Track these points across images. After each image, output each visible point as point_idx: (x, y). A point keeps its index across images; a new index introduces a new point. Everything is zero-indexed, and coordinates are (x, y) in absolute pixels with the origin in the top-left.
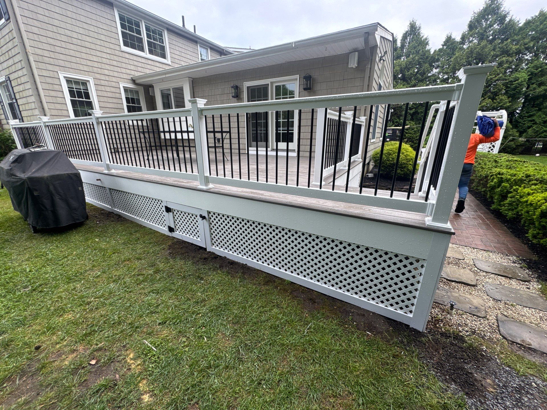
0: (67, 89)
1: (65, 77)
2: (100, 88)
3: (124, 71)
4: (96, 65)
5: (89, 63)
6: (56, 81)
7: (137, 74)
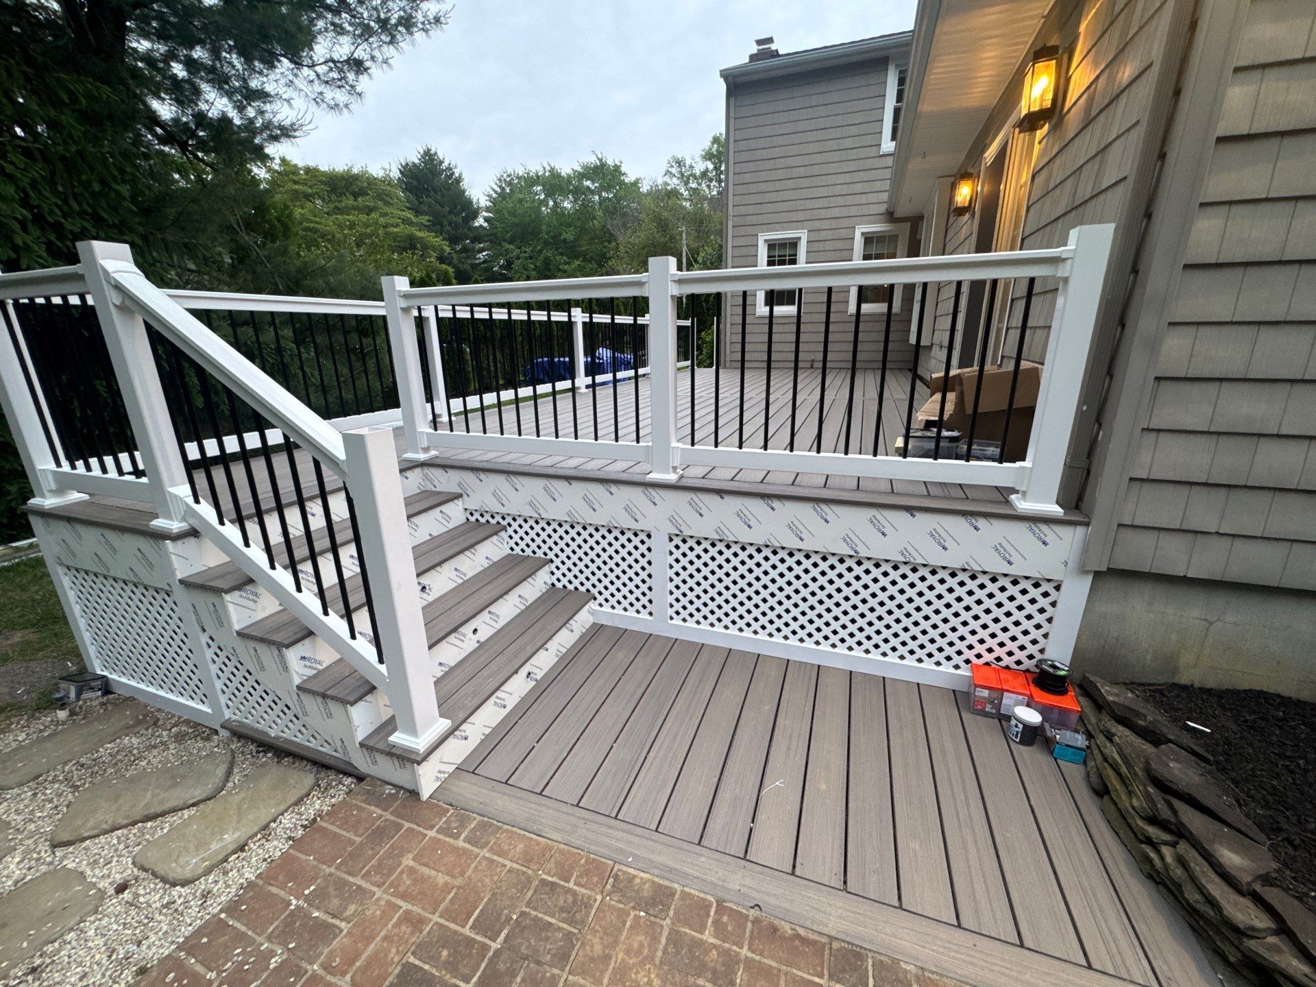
0: (766, 256)
1: (766, 241)
2: (816, 246)
5: (810, 204)
6: (752, 251)
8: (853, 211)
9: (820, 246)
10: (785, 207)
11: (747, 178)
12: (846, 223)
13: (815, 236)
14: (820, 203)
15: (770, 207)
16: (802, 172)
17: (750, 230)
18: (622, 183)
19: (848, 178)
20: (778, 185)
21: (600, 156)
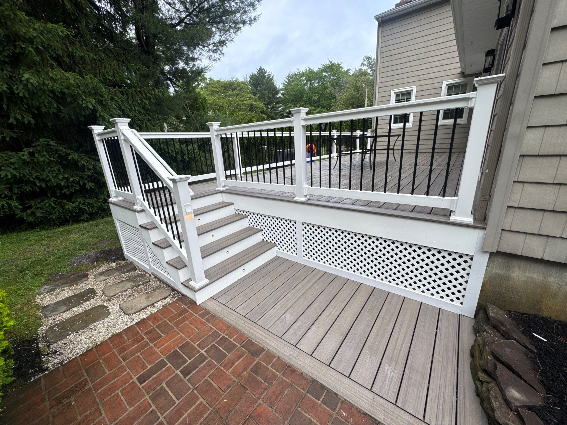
1: (395, 93)
3: (453, 66)
8: (442, 74)
9: (423, 93)
10: (405, 75)
11: (387, 64)
12: (438, 80)
13: (420, 88)
14: (424, 72)
15: (397, 77)
16: (415, 58)
17: (387, 89)
18: (340, 72)
19: (440, 58)
20: (402, 66)
21: (331, 61)
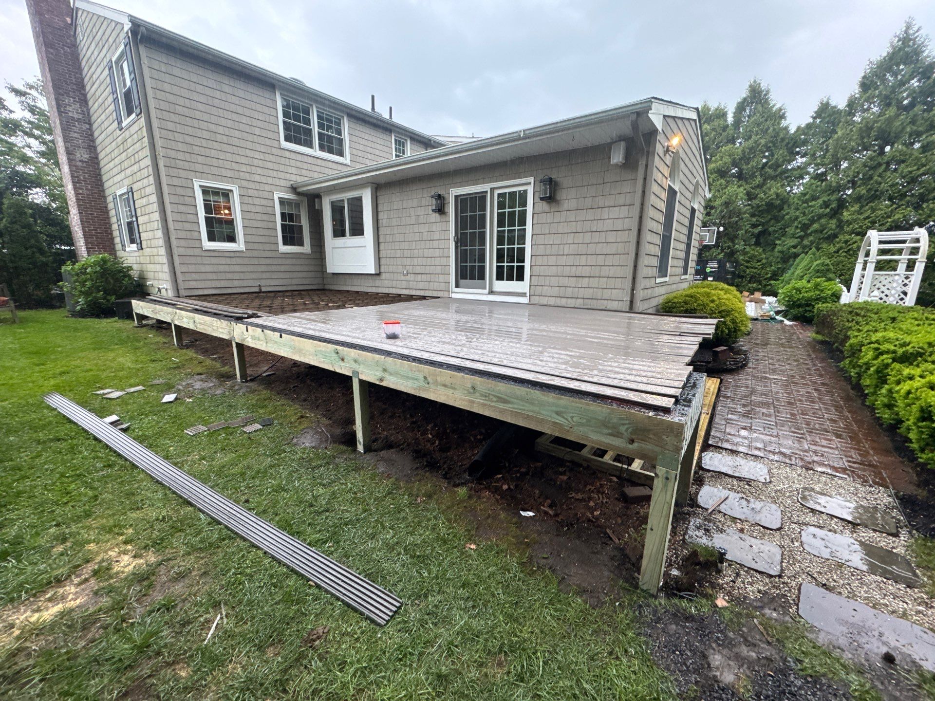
0: (202, 202)
1: (201, 186)
2: (246, 200)
3: (281, 175)
4: (244, 168)
5: (235, 166)
6: (189, 192)
7: (300, 180)
8: (270, 181)
9: (250, 201)
10: (214, 162)
12: (267, 188)
13: (245, 192)
15: (199, 159)
17: (183, 174)
19: (262, 156)
